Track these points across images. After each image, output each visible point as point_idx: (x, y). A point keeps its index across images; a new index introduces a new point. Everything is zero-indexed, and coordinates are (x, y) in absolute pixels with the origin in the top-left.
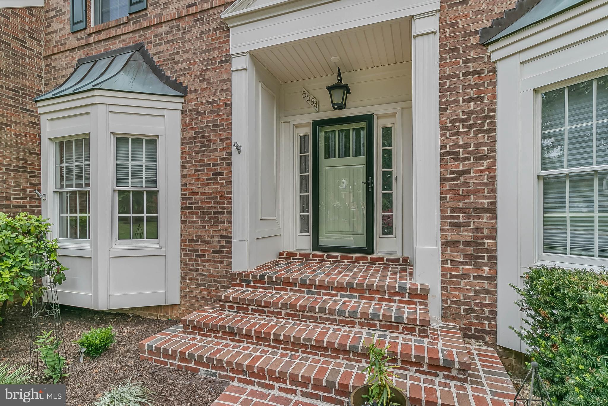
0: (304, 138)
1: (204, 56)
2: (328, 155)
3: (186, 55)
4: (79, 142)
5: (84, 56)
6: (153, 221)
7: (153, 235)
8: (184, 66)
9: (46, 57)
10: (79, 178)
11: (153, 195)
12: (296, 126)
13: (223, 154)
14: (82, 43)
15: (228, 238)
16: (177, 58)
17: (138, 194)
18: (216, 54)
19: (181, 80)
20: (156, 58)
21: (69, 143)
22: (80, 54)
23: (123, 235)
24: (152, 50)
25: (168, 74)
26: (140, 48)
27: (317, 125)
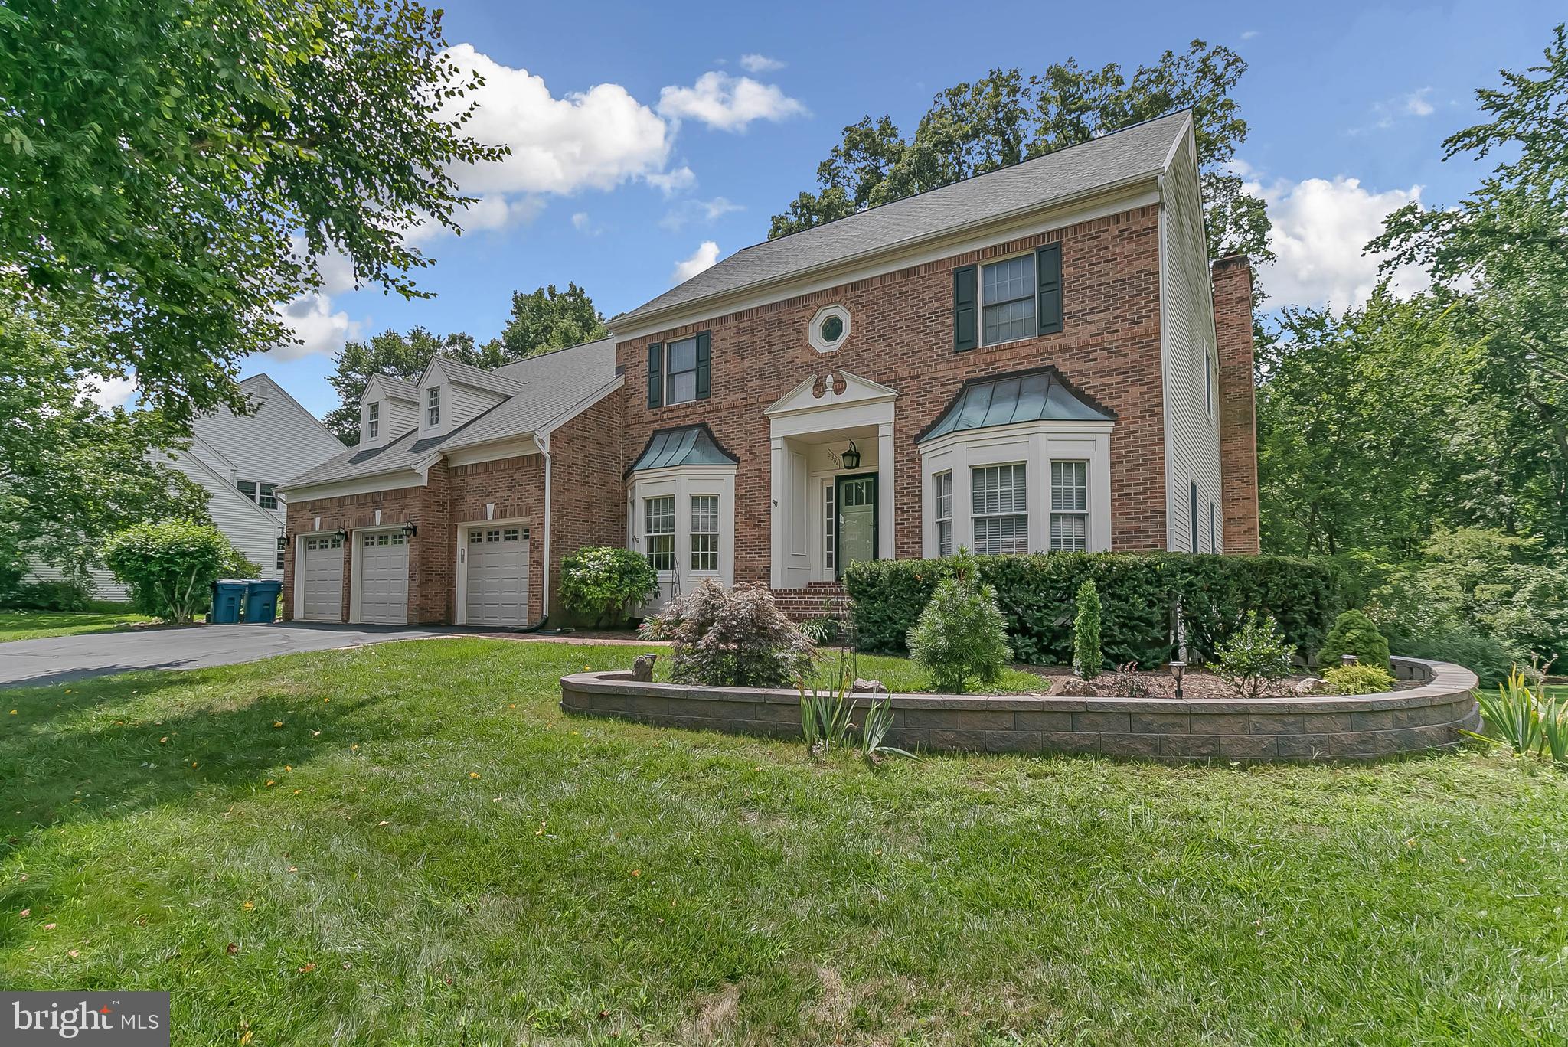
0: (829, 489)
1: (753, 436)
2: (847, 504)
3: (740, 435)
4: (664, 500)
5: (658, 428)
6: (715, 557)
7: (714, 567)
8: (739, 442)
9: (625, 426)
10: (664, 525)
11: (715, 538)
12: (823, 479)
13: (765, 507)
14: (656, 418)
15: (768, 568)
16: (732, 436)
17: (705, 537)
18: (761, 435)
19: (735, 452)
20: (716, 435)
21: (657, 501)
22: (656, 426)
23: (695, 567)
24: (713, 428)
25: (726, 447)
26: (703, 426)
27: (839, 479)
